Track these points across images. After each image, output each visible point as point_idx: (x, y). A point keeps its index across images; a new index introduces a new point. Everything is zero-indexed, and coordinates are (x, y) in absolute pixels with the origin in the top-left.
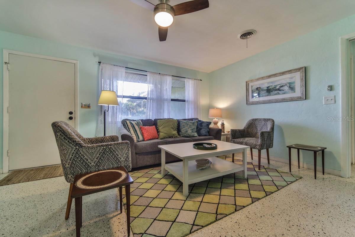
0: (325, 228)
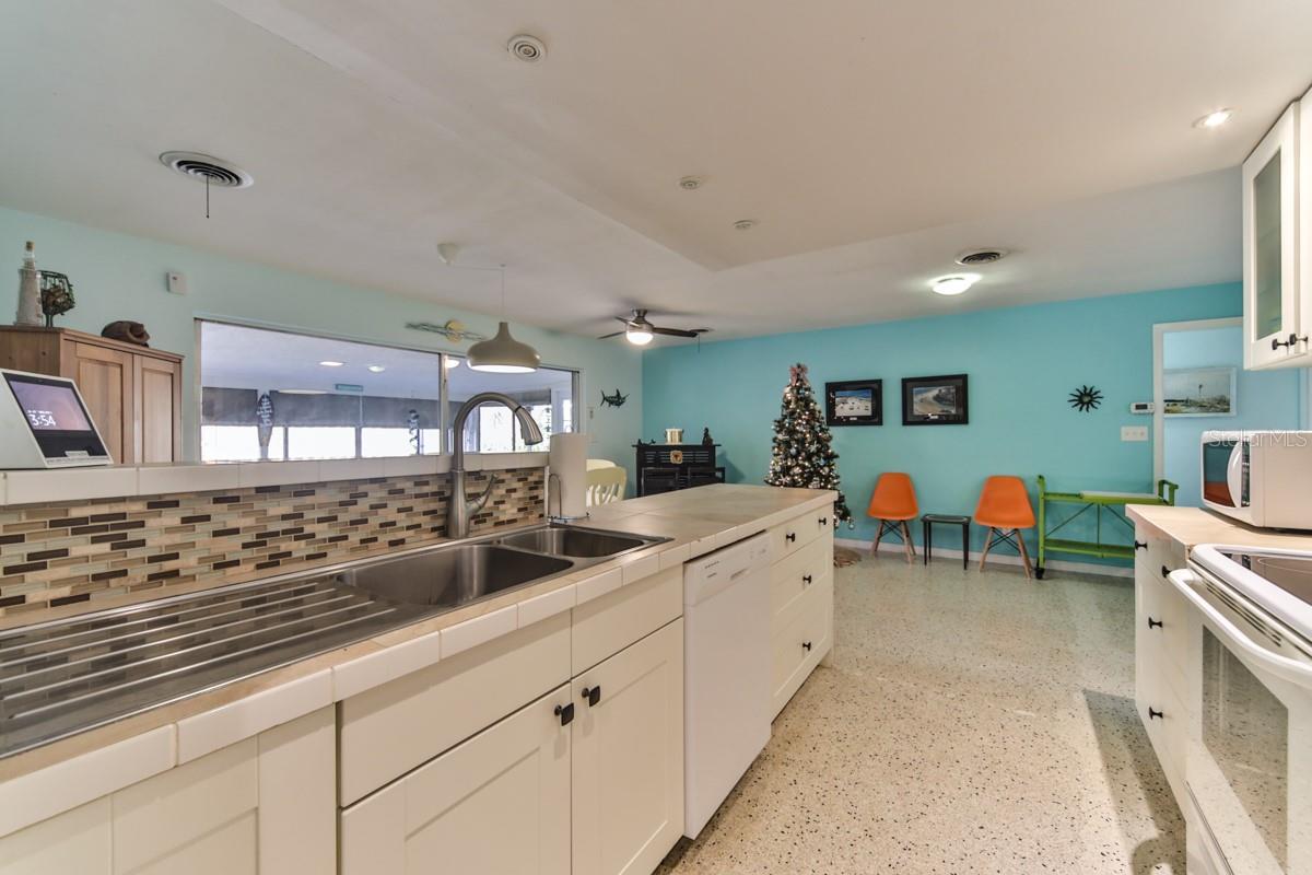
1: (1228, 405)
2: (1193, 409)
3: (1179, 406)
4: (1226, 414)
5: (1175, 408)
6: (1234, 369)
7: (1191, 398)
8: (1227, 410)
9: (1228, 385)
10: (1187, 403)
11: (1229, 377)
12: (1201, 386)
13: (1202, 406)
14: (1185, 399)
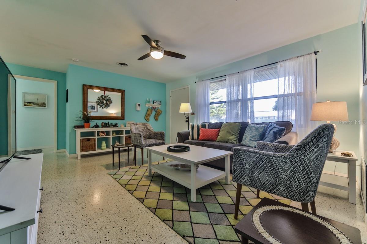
0: (90, 229)
1: (45, 105)
2: (35, 105)
3: (31, 104)
4: (45, 107)
5: (30, 105)
6: (47, 95)
7: (35, 102)
8: (45, 106)
9: (45, 99)
10: (34, 103)
11: (45, 97)
12: (38, 99)
13: (38, 105)
14: (33, 102)
